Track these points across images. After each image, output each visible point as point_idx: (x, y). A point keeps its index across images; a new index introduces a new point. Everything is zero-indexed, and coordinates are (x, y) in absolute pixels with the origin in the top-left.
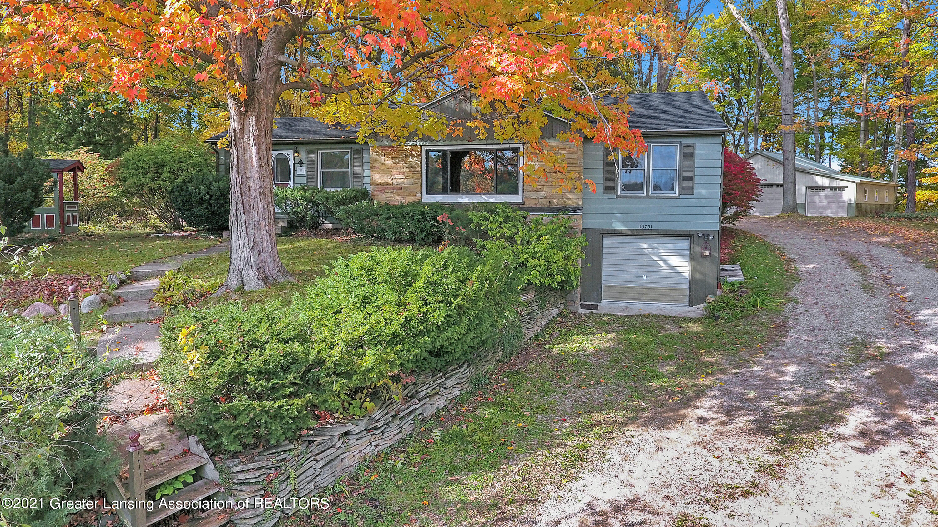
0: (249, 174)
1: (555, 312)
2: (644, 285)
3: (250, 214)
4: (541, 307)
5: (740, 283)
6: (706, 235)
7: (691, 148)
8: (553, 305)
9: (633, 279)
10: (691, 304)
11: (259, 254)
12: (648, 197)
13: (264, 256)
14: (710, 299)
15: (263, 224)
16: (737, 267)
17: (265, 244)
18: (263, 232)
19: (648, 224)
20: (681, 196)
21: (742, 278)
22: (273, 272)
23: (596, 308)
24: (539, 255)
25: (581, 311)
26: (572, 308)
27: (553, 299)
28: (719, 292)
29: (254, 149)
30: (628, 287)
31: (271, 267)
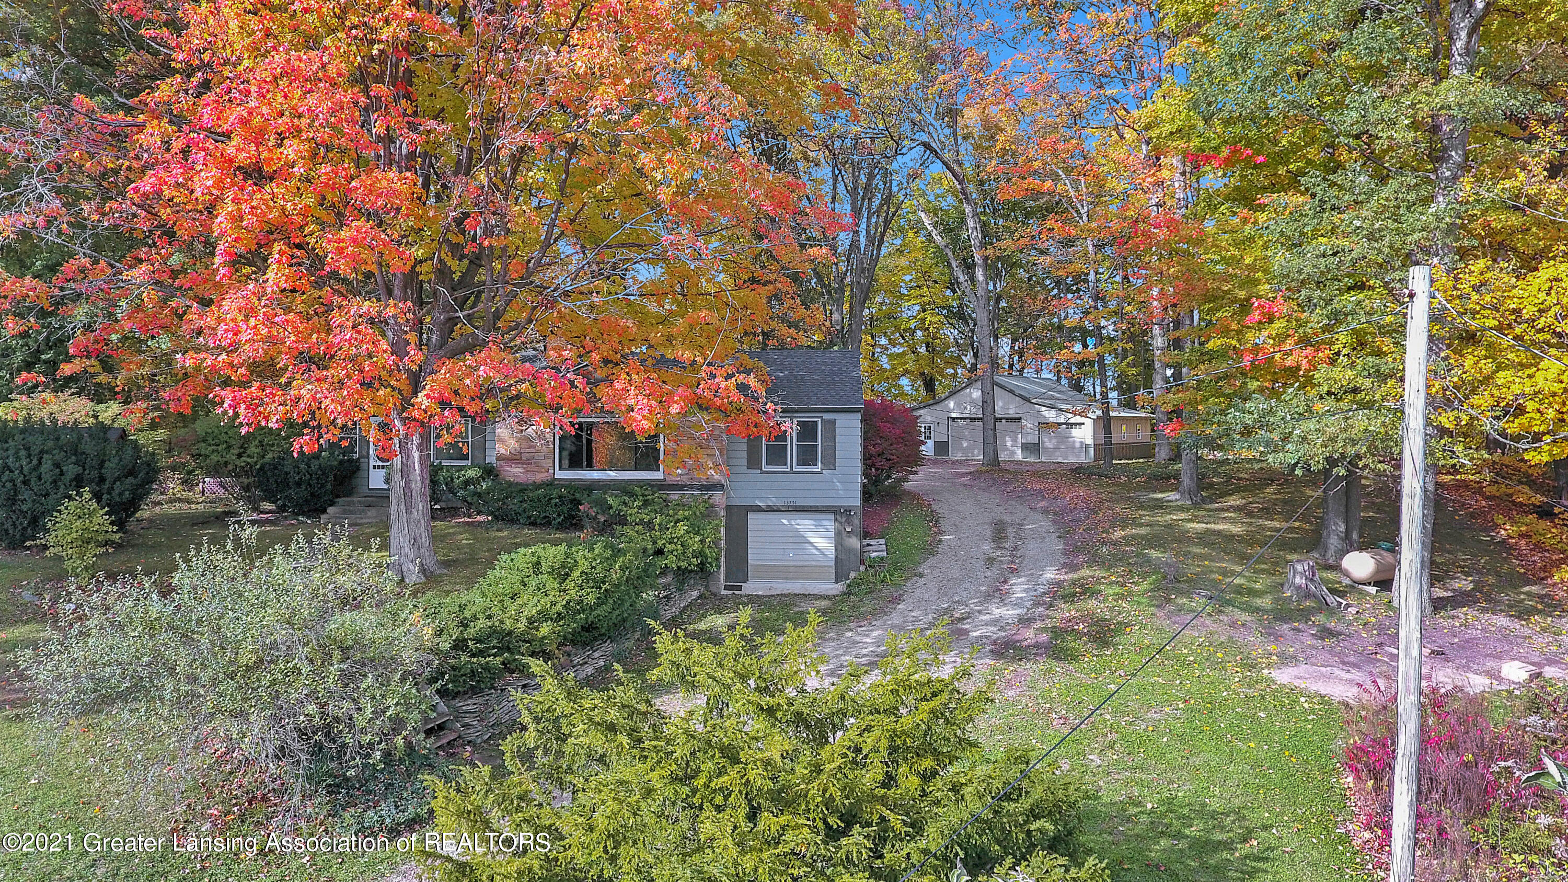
0: (411, 477)
1: (695, 594)
2: (791, 563)
3: (411, 513)
4: (679, 589)
5: (882, 559)
6: (848, 510)
7: (833, 422)
8: (692, 588)
9: (779, 557)
10: (836, 582)
11: (419, 549)
12: (792, 472)
13: (422, 550)
14: (853, 575)
15: (422, 521)
16: (882, 541)
17: (424, 540)
18: (423, 528)
19: (792, 500)
20: (824, 472)
21: (885, 554)
22: (430, 565)
23: (739, 588)
24: (676, 540)
25: (723, 592)
26: (713, 589)
27: (692, 582)
28: (862, 568)
29: (416, 455)
30: (775, 566)
31: (428, 561)
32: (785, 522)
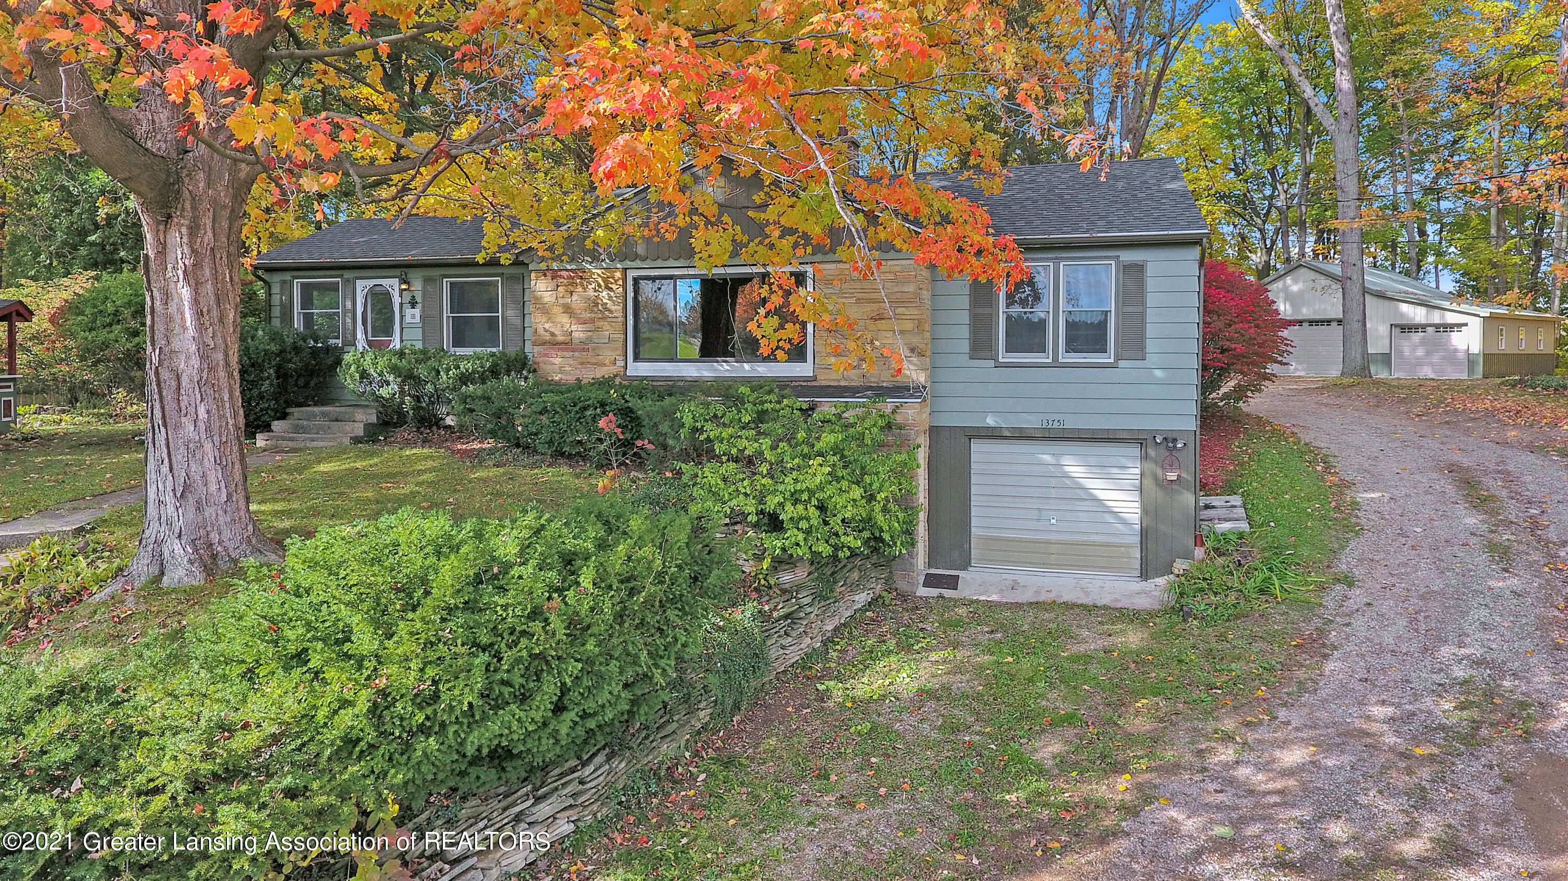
0: (176, 345)
2: (1053, 537)
3: (178, 426)
4: (818, 597)
5: (1241, 536)
6: (1170, 441)
7: (1139, 268)
8: (855, 587)
9: (1029, 525)
10: (1145, 575)
11: (199, 508)
12: (1056, 364)
13: (209, 512)
14: (1180, 566)
15: (208, 446)
16: (1236, 500)
17: (213, 488)
18: (209, 462)
19: (1057, 417)
20: (1122, 363)
21: (1244, 526)
22: (230, 545)
23: (953, 582)
24: (805, 496)
25: (922, 591)
26: (902, 585)
27: (855, 575)
28: (1199, 552)
29: (185, 292)
30: (1021, 541)
31: (226, 534)
32: (1047, 458)
